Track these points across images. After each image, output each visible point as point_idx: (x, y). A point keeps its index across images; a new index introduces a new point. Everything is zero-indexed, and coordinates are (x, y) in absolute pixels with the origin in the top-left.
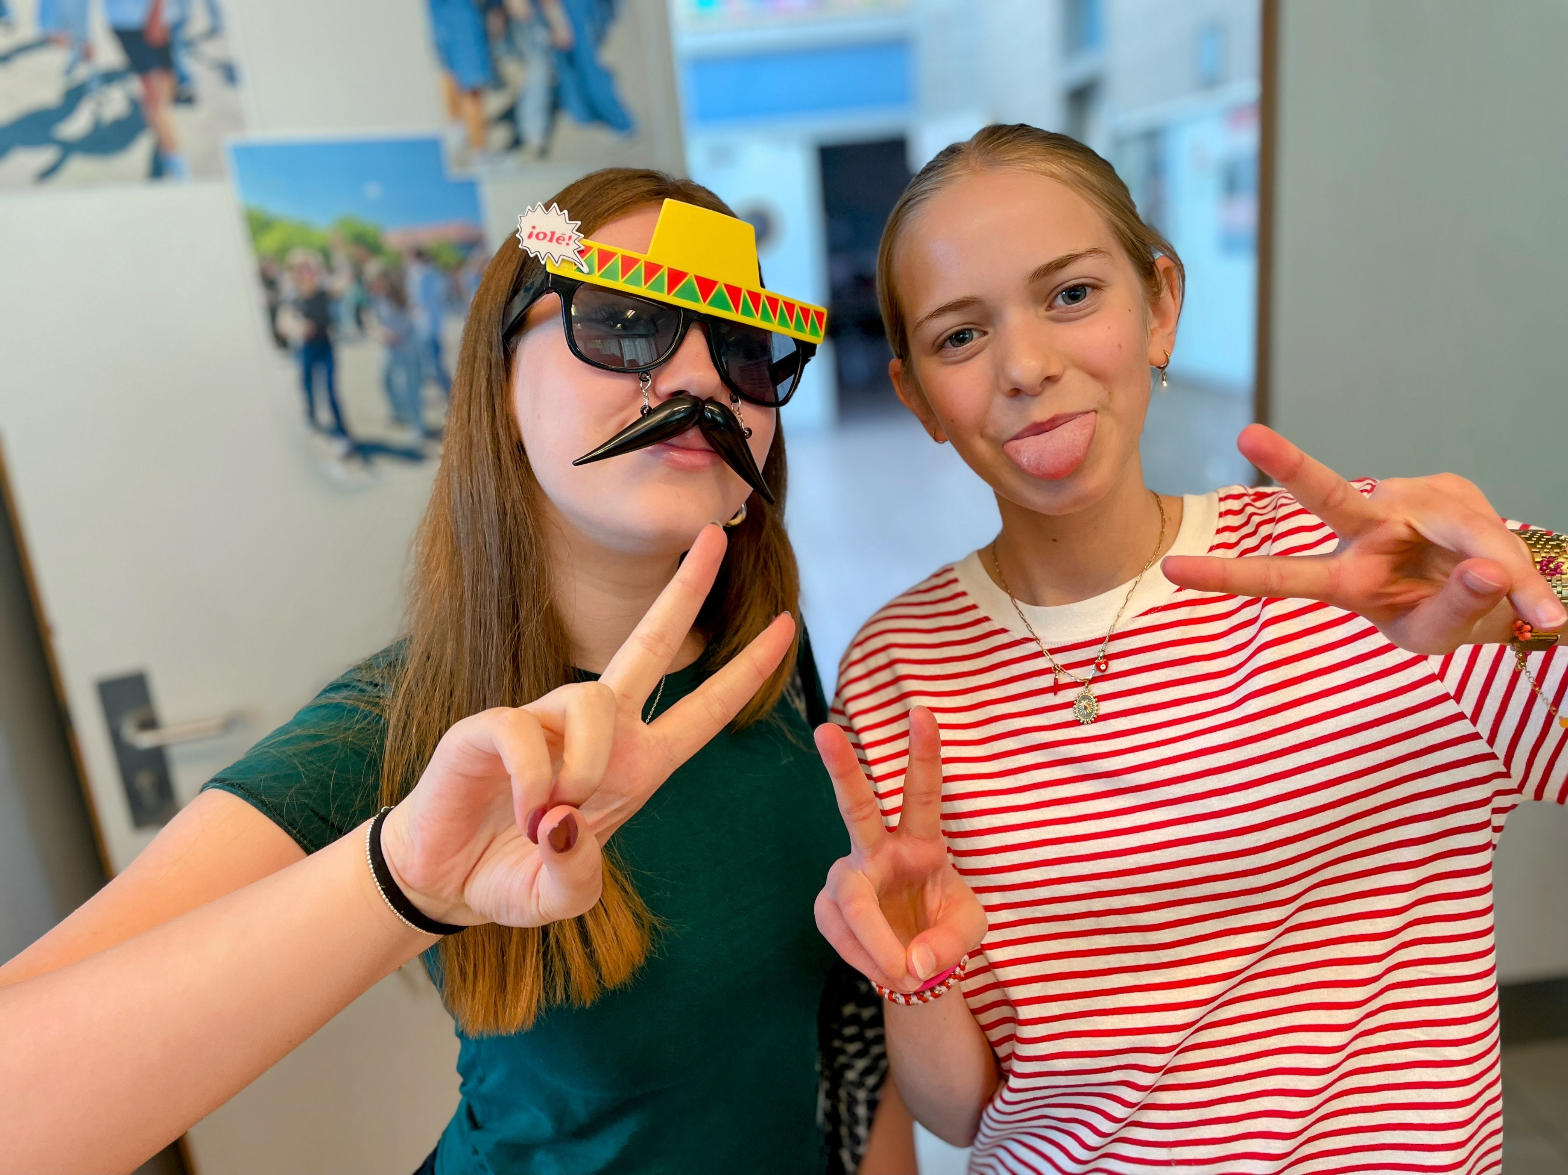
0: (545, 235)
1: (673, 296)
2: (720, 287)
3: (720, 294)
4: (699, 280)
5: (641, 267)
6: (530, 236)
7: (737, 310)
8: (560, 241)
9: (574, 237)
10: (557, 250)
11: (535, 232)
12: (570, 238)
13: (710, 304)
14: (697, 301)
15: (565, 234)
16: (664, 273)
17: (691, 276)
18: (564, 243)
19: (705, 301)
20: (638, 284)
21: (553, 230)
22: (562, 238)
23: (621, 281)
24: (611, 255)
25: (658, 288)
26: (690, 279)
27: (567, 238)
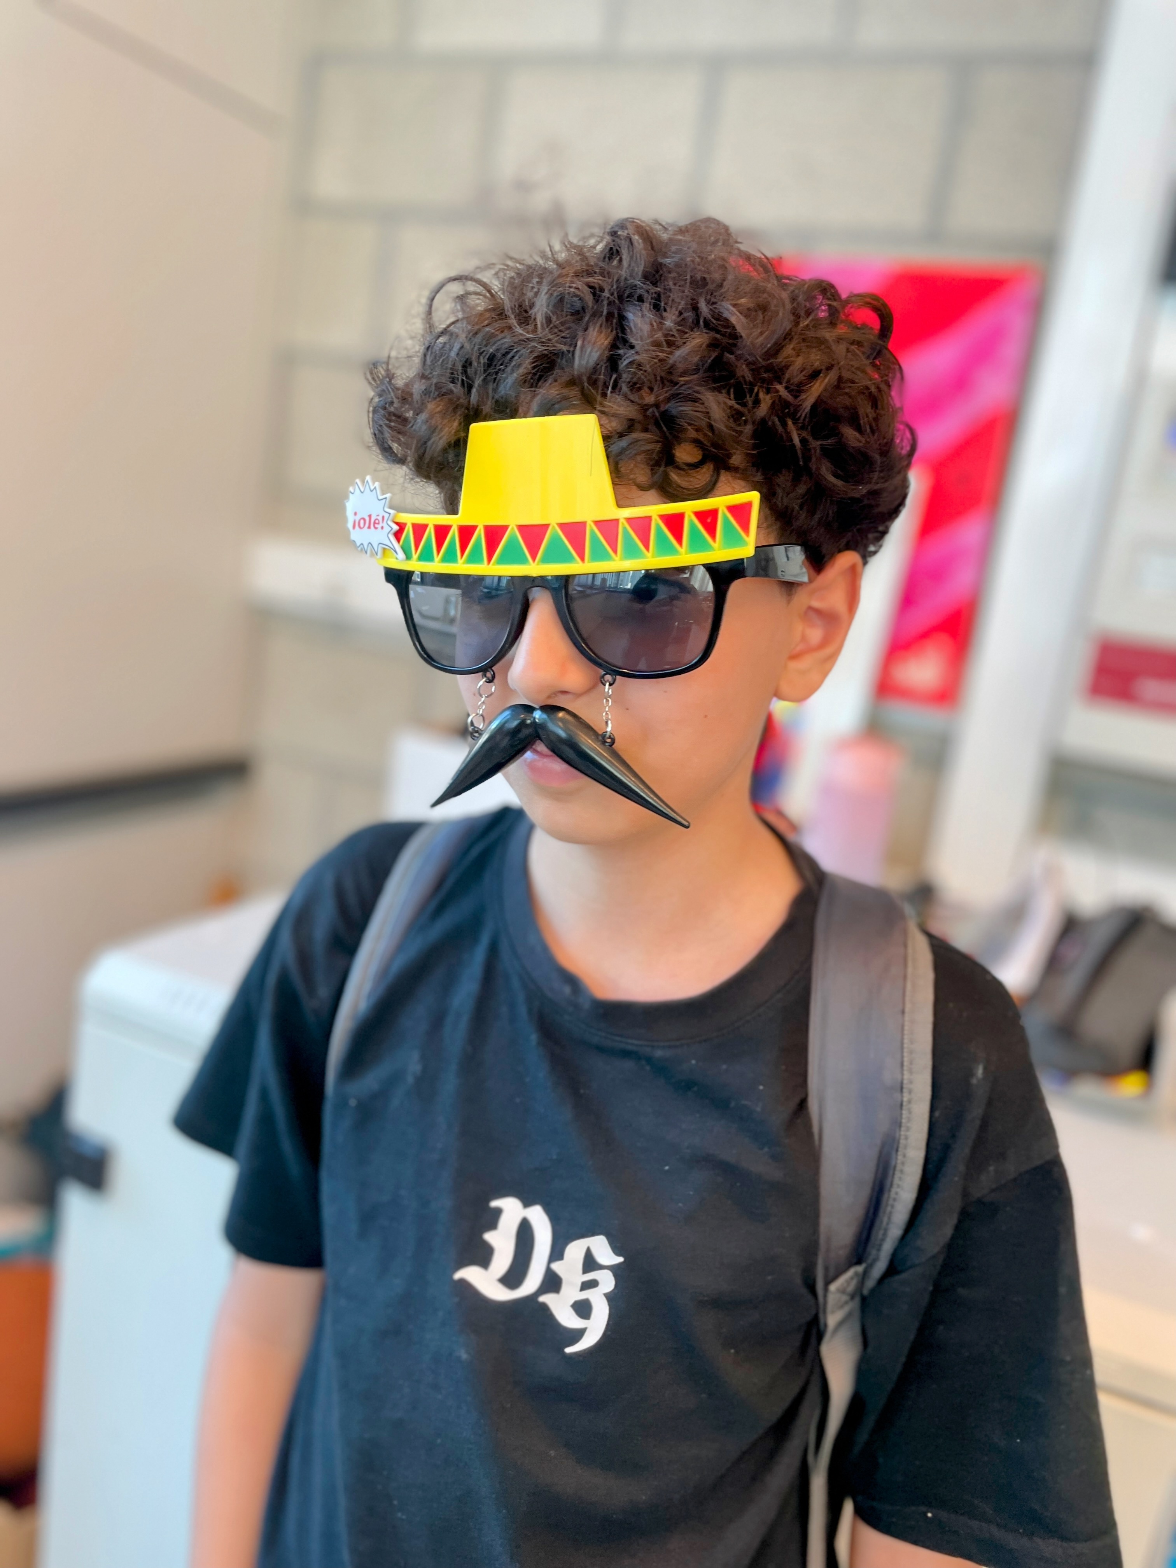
0: (365, 522)
1: (493, 565)
2: (554, 532)
3: (555, 542)
4: (524, 529)
5: (454, 534)
6: (354, 527)
7: (582, 559)
8: (376, 526)
10: (374, 537)
11: (357, 518)
12: (383, 517)
13: (545, 560)
14: (522, 561)
15: (378, 515)
16: (479, 535)
17: (513, 528)
18: (379, 526)
19: (534, 558)
20: (453, 560)
21: (369, 514)
22: (377, 521)
23: (437, 559)
24: (424, 527)
25: (474, 559)
26: (512, 534)
27: (380, 518)
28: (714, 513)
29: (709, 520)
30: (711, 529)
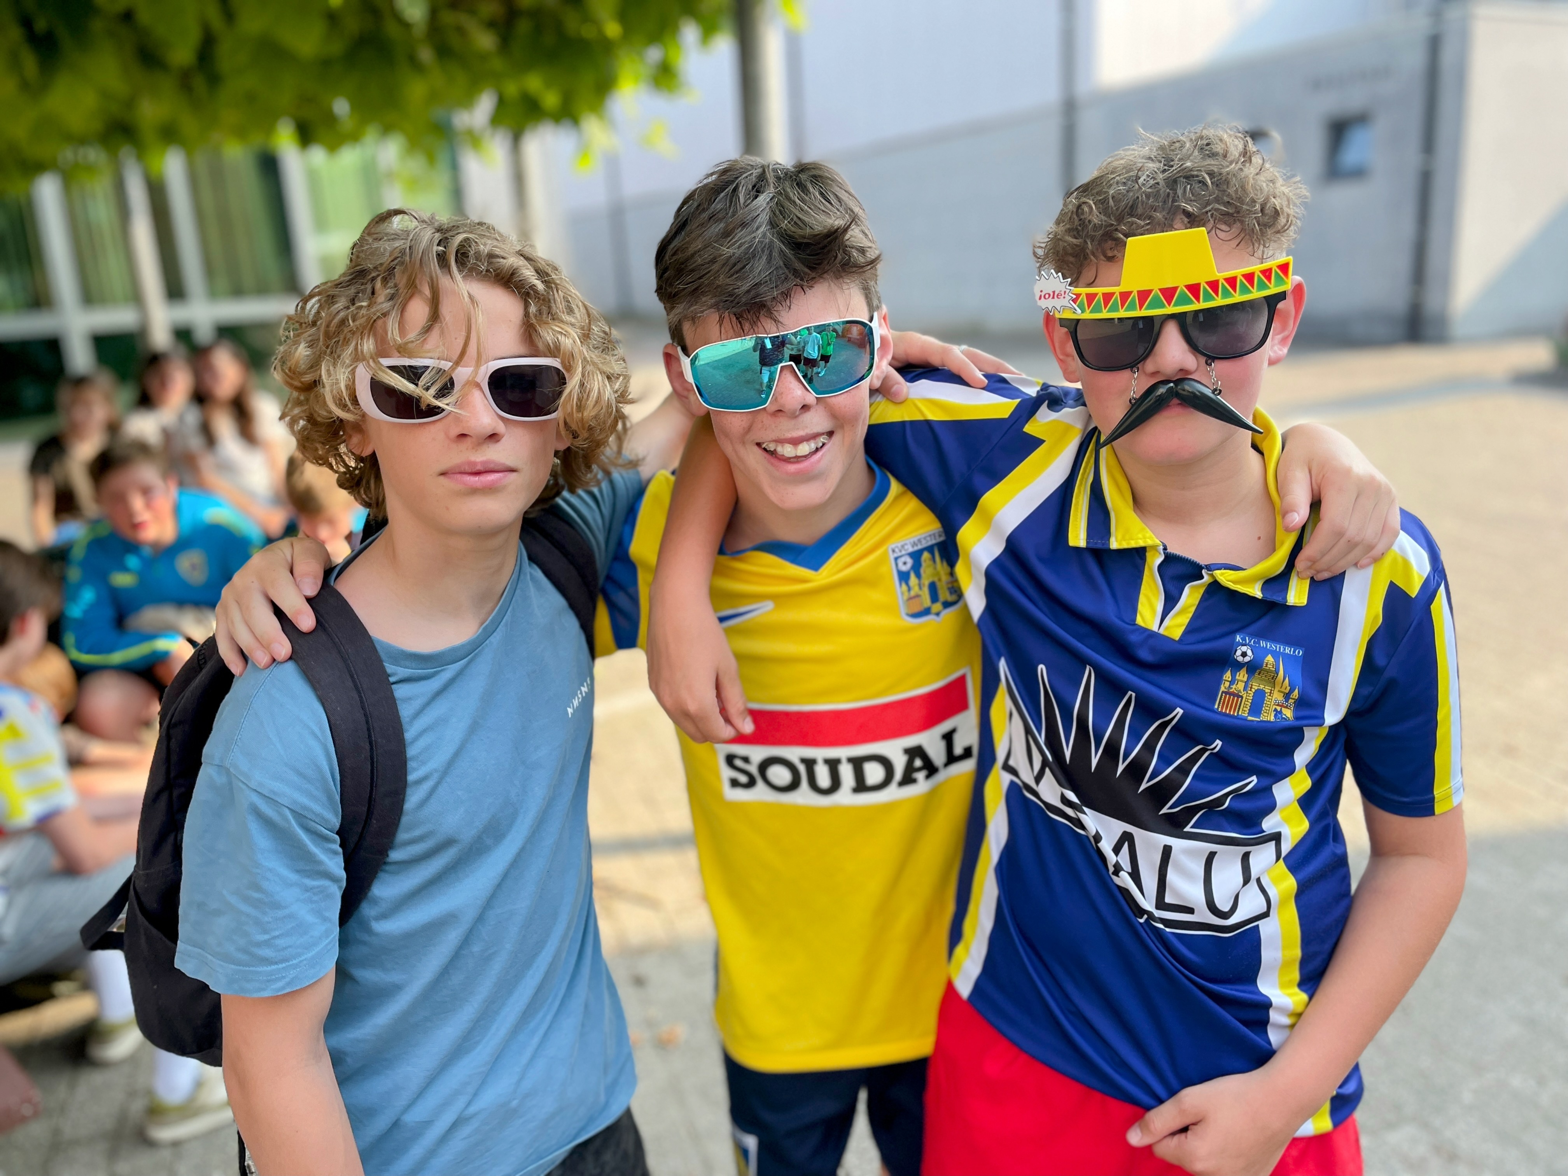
0: (1049, 295)
1: (1143, 310)
2: (1181, 290)
3: (1182, 295)
4: (1163, 290)
6: (1040, 298)
7: (1199, 301)
8: (1059, 297)
9: (1068, 291)
10: (1058, 303)
11: (1043, 294)
12: (1065, 292)
15: (1062, 290)
16: (1135, 296)
17: (1156, 290)
18: (1062, 297)
20: (1117, 310)
21: (1054, 289)
22: (1060, 294)
23: (1105, 311)
27: (1063, 293)
28: (1270, 270)
29: (1267, 274)
30: (1269, 278)
